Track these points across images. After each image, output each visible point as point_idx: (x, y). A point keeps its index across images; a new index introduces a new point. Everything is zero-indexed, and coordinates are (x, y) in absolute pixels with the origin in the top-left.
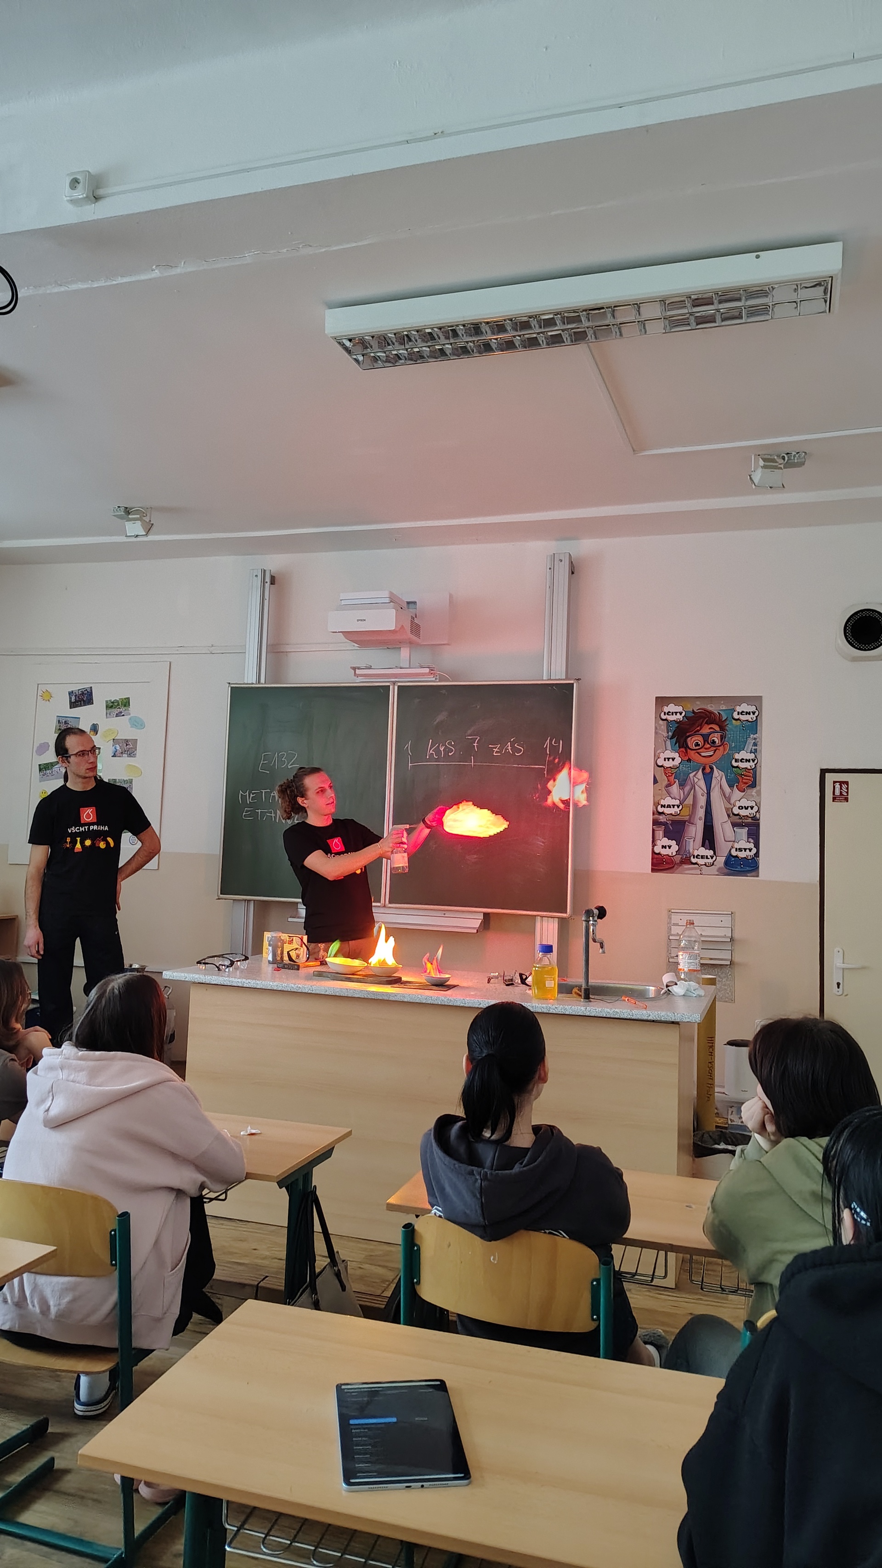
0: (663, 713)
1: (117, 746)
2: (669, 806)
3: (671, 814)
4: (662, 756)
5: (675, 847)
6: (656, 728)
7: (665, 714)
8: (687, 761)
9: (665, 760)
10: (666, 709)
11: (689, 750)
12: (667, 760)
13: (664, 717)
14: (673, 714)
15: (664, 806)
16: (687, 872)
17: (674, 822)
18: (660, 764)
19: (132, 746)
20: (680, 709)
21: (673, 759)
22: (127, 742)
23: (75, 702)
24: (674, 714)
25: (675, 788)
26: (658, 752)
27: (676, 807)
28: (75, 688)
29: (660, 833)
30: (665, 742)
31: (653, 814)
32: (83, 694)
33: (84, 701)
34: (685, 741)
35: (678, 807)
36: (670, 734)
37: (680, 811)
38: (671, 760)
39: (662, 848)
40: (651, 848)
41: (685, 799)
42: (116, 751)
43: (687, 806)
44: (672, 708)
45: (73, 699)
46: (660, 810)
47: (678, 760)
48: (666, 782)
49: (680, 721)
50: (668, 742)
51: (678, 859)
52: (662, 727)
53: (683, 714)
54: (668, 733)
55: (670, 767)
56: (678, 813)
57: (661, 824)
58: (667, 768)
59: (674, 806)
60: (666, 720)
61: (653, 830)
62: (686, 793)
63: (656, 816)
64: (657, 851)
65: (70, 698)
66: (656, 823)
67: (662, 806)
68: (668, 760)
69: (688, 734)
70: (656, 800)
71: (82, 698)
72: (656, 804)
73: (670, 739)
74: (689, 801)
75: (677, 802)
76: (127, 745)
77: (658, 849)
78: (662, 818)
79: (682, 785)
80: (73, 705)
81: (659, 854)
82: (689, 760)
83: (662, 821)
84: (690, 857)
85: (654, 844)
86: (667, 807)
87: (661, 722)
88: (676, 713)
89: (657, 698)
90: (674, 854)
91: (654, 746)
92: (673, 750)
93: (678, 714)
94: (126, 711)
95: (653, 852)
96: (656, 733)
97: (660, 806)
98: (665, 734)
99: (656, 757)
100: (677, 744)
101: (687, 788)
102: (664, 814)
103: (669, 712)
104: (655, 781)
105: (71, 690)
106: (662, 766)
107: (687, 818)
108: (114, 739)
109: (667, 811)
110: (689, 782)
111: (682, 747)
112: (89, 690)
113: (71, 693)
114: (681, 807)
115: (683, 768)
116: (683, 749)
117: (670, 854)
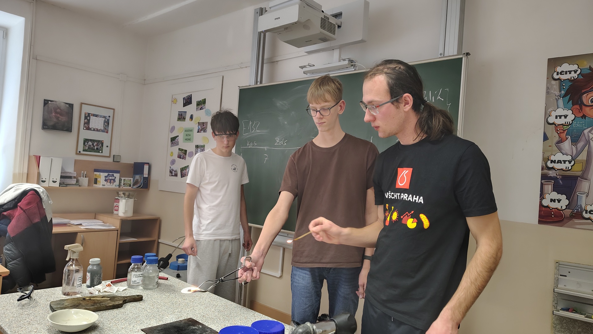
0: (556, 73)
1: (200, 126)
2: (560, 162)
3: (562, 169)
4: (554, 114)
5: (565, 202)
6: (548, 88)
7: (558, 74)
8: (582, 117)
9: (556, 117)
10: (559, 69)
11: (583, 107)
12: (558, 117)
13: (556, 77)
14: (566, 73)
15: (554, 162)
16: (578, 226)
17: (564, 178)
18: (551, 122)
19: (205, 126)
20: (575, 67)
21: (566, 117)
22: (203, 123)
23: (185, 103)
24: (568, 73)
25: (567, 145)
26: (549, 110)
27: (567, 162)
28: (185, 96)
29: (549, 187)
30: (557, 100)
31: (542, 169)
32: (188, 98)
33: (188, 102)
34: (580, 98)
35: (570, 162)
36: (563, 92)
37: (572, 166)
38: (563, 117)
39: (551, 201)
40: (539, 201)
41: (578, 154)
42: (199, 129)
43: (581, 162)
44: (565, 67)
45: (184, 103)
46: (550, 165)
47: (571, 117)
48: (557, 139)
49: (575, 79)
50: (561, 102)
51: (568, 212)
52: (554, 87)
53: (578, 72)
54: (560, 91)
55: (562, 124)
56: (570, 168)
57: (551, 178)
58: (558, 125)
59: (565, 162)
60: (559, 79)
61: (542, 185)
62: (579, 149)
63: (546, 171)
64: (545, 205)
65: (184, 101)
66: (544, 177)
67: (552, 161)
68: (560, 118)
69: (583, 91)
70: (546, 156)
71: (188, 101)
72: (546, 159)
73: (563, 97)
74: (583, 156)
75: (569, 158)
76: (203, 125)
77: (546, 202)
78: (552, 173)
79: (575, 141)
80: (185, 105)
81: (547, 207)
82: (584, 117)
83: (552, 176)
84: (582, 212)
85: (542, 196)
86: (558, 163)
87: (554, 82)
88: (570, 72)
89: (550, 60)
90: (564, 207)
91: (544, 105)
92: (565, 107)
93: (573, 73)
94: (204, 107)
95: (541, 205)
96: (548, 93)
97: (550, 161)
98: (557, 93)
99: (547, 115)
100: (571, 101)
101: (580, 145)
102: (554, 169)
103: (563, 72)
104: (546, 138)
105: (184, 97)
106: (553, 124)
107: (579, 174)
108: (198, 123)
109: (557, 166)
110: (583, 138)
111: (577, 104)
112: (190, 96)
113: (184, 98)
114: (573, 162)
115: (578, 125)
116: (578, 107)
117: (560, 208)
